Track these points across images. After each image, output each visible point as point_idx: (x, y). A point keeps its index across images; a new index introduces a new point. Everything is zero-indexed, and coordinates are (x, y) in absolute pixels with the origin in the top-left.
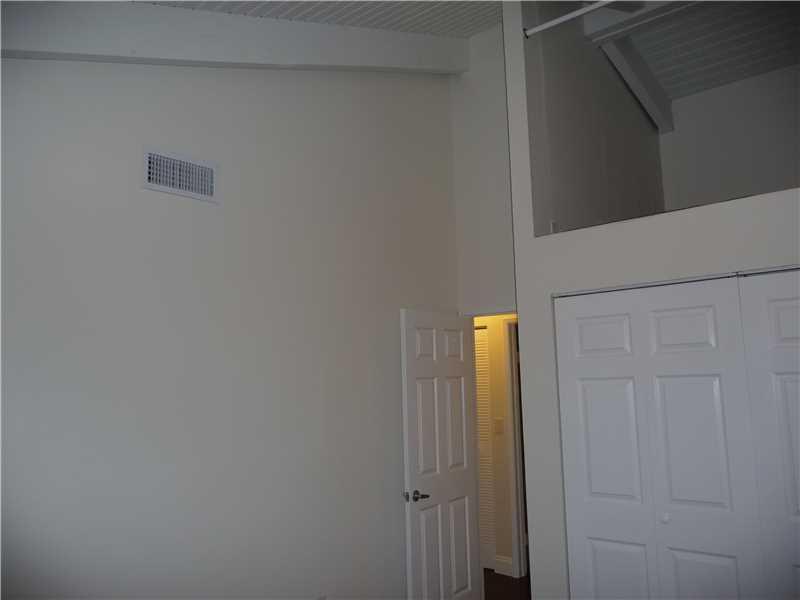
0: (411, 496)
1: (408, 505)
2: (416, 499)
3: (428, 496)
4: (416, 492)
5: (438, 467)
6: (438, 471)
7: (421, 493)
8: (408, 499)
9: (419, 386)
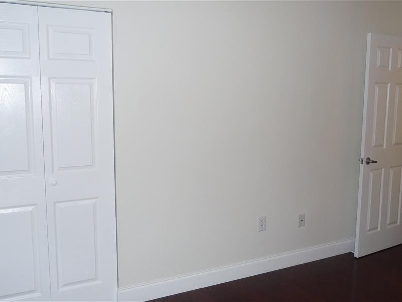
0: (365, 161)
1: (362, 166)
2: (368, 163)
3: (376, 162)
4: (369, 159)
5: (385, 145)
6: (385, 147)
7: (372, 159)
8: (362, 163)
9: (377, 89)
